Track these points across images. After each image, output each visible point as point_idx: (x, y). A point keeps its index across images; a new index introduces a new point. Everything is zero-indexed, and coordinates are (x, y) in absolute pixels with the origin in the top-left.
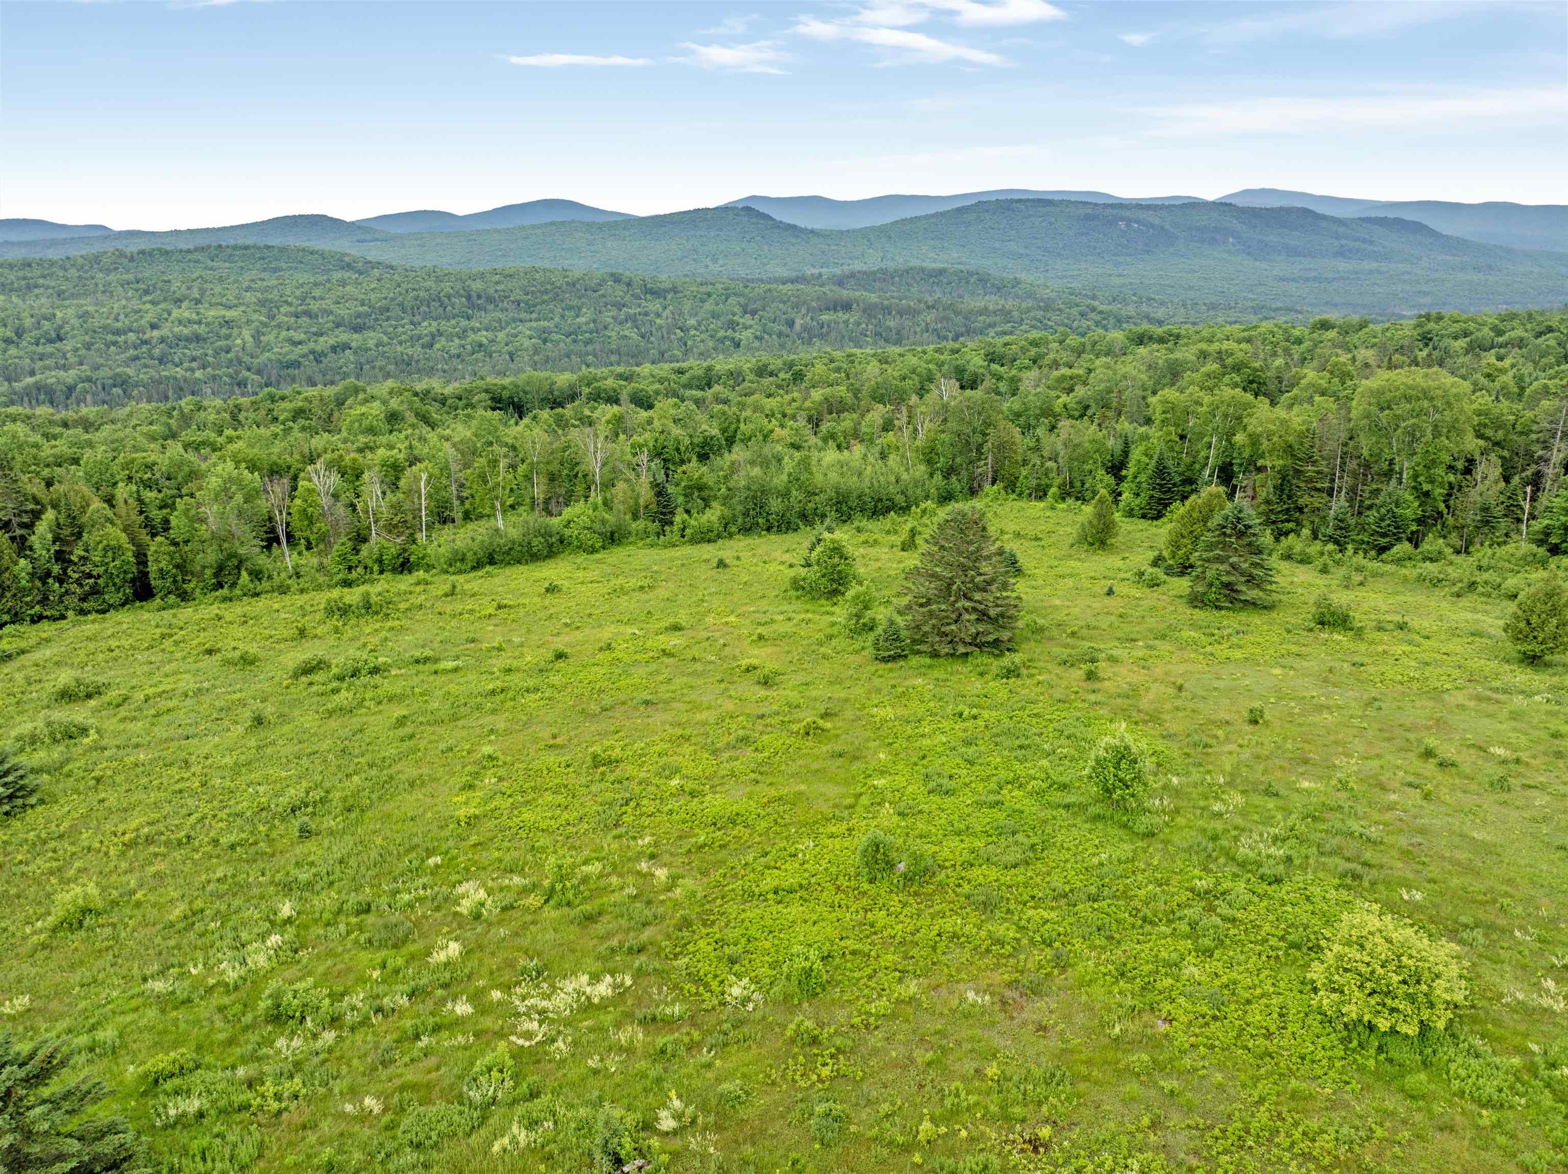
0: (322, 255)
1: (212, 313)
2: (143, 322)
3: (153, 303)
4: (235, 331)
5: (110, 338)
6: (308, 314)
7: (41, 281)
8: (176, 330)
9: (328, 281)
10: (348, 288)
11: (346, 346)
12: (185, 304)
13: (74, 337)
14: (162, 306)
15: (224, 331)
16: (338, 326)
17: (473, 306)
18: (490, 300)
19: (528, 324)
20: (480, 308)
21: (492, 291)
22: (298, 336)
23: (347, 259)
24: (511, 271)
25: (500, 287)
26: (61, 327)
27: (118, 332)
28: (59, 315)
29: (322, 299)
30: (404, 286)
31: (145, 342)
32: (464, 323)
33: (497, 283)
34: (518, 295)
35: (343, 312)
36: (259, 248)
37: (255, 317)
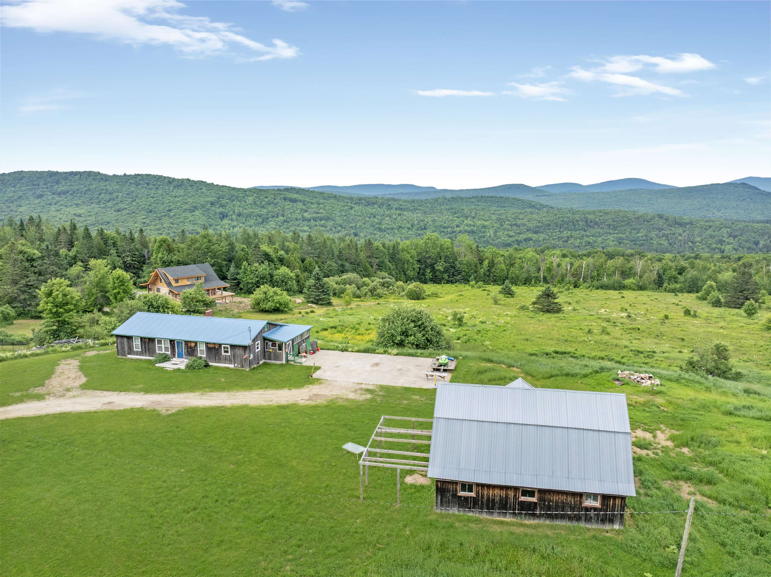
0: (523, 201)
1: (479, 222)
2: (454, 224)
3: (457, 217)
4: (487, 230)
5: (442, 229)
6: (516, 225)
7: (419, 207)
8: (466, 228)
9: (526, 212)
10: (534, 215)
11: (530, 239)
12: (469, 219)
13: (430, 228)
14: (461, 219)
15: (483, 230)
16: (528, 231)
17: (588, 225)
18: (596, 223)
19: (613, 235)
20: (591, 227)
21: (597, 220)
22: (511, 234)
23: (533, 203)
24: (608, 211)
25: (603, 218)
26: (426, 225)
27: (445, 228)
28: (426, 220)
29: (523, 219)
30: (558, 216)
31: (453, 232)
32: (583, 233)
33: (600, 216)
34: (610, 222)
35: (530, 225)
36: (497, 198)
37: (495, 225)
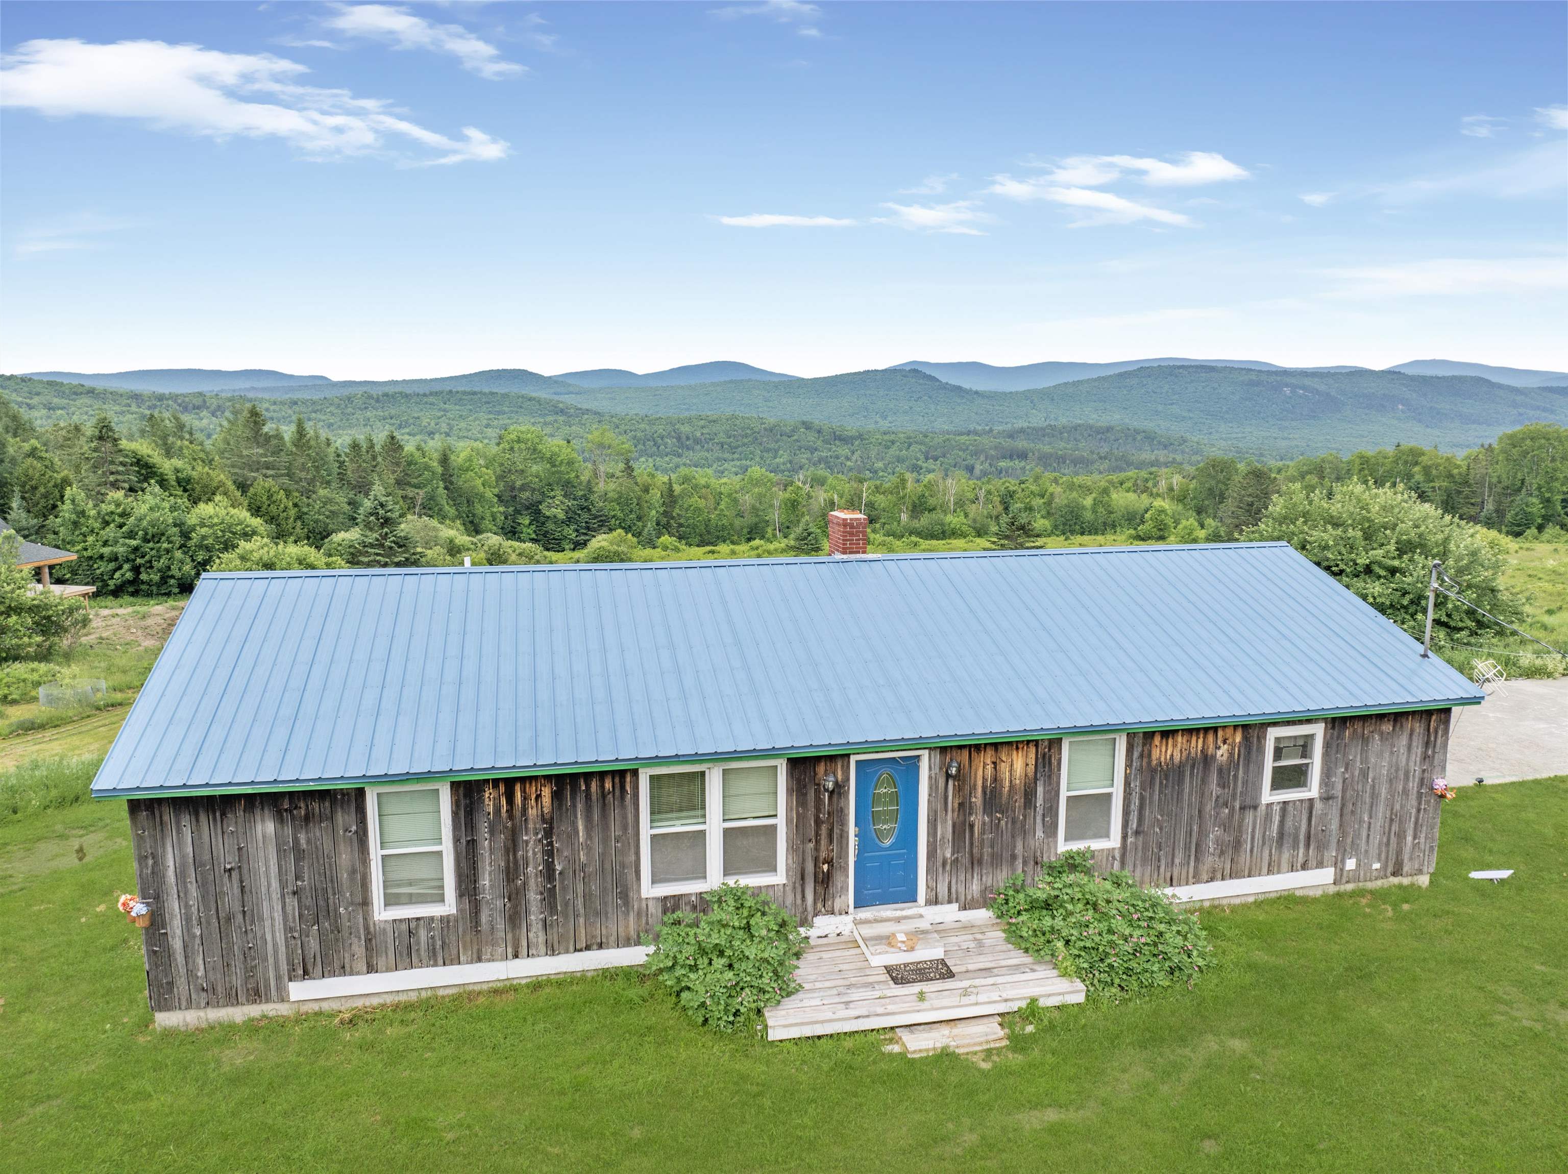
0: (539, 401)
9: (556, 421)
17: (682, 446)
18: (697, 441)
19: (732, 463)
20: (688, 449)
21: (699, 434)
23: (561, 405)
24: (715, 417)
25: (707, 430)
32: (676, 460)
33: (703, 427)
34: (722, 437)
